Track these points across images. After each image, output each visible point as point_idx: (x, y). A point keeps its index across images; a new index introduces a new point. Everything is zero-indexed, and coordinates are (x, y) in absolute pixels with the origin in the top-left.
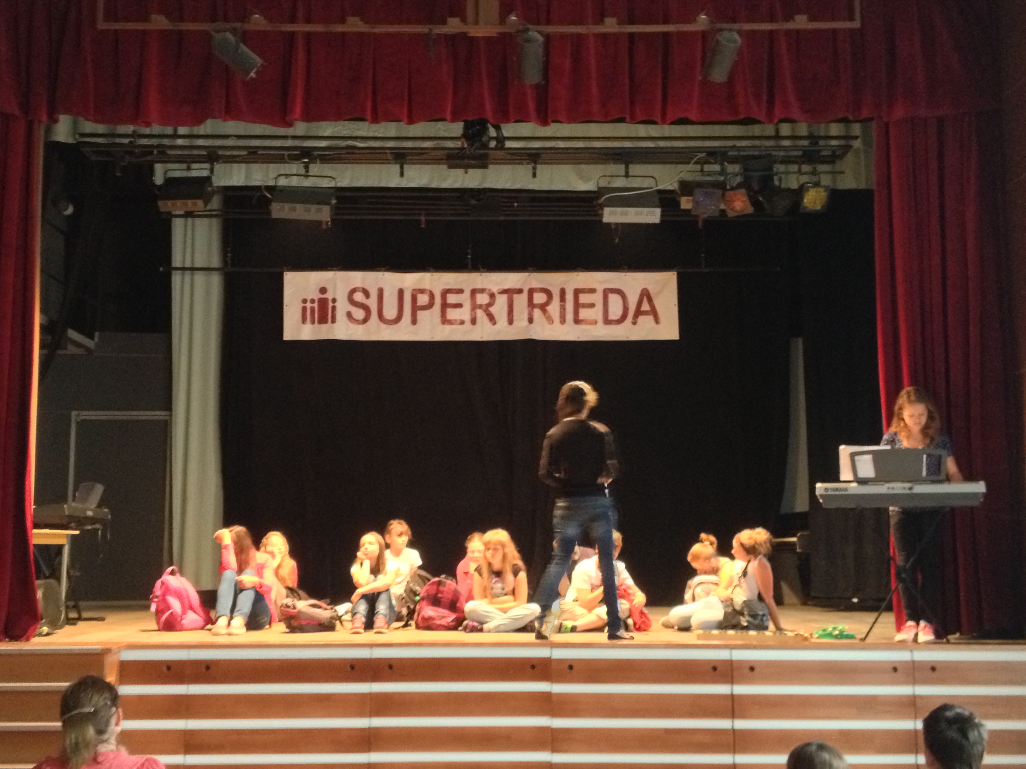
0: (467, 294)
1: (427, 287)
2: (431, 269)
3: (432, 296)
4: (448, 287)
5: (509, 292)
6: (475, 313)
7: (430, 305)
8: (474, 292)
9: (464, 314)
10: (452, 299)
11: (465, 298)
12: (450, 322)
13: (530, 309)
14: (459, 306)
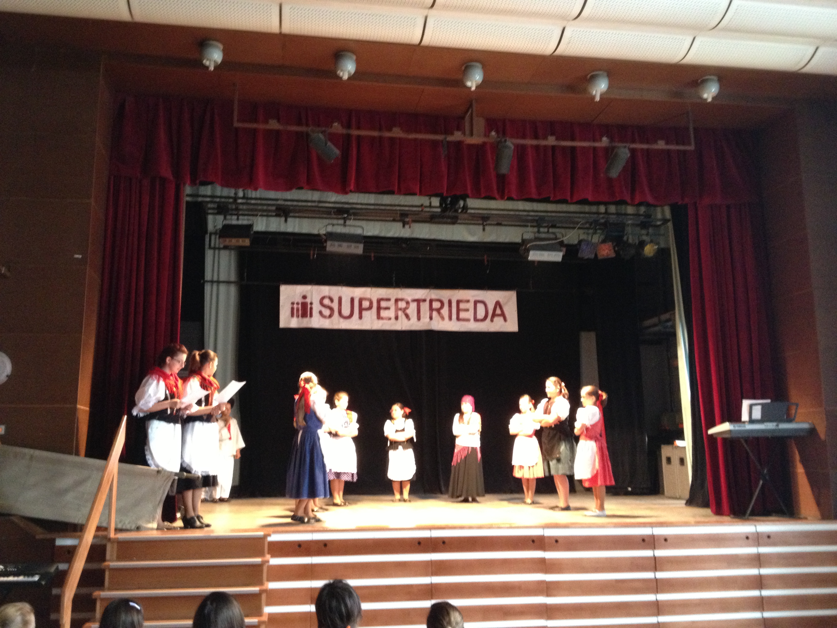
0: (393, 301)
1: (368, 296)
2: (371, 286)
3: (371, 303)
4: (381, 297)
5: (418, 301)
6: (398, 313)
7: (370, 308)
8: (397, 301)
9: (391, 313)
10: (383, 304)
11: (391, 304)
12: (382, 319)
13: (431, 312)
14: (387, 308)
